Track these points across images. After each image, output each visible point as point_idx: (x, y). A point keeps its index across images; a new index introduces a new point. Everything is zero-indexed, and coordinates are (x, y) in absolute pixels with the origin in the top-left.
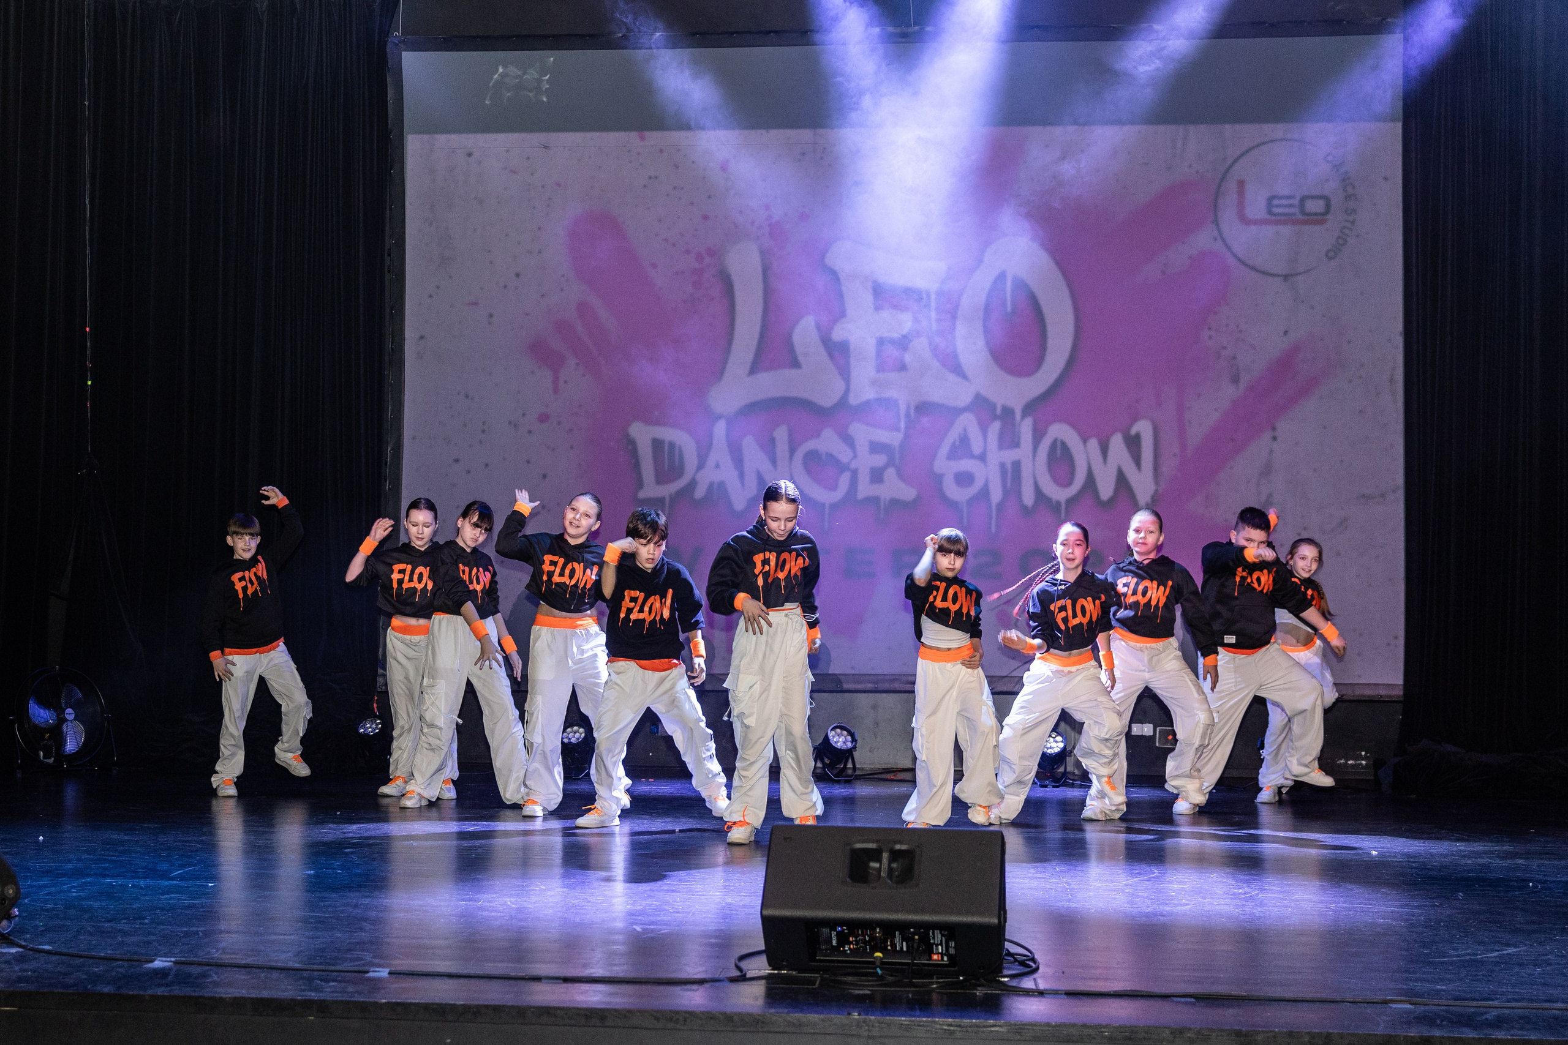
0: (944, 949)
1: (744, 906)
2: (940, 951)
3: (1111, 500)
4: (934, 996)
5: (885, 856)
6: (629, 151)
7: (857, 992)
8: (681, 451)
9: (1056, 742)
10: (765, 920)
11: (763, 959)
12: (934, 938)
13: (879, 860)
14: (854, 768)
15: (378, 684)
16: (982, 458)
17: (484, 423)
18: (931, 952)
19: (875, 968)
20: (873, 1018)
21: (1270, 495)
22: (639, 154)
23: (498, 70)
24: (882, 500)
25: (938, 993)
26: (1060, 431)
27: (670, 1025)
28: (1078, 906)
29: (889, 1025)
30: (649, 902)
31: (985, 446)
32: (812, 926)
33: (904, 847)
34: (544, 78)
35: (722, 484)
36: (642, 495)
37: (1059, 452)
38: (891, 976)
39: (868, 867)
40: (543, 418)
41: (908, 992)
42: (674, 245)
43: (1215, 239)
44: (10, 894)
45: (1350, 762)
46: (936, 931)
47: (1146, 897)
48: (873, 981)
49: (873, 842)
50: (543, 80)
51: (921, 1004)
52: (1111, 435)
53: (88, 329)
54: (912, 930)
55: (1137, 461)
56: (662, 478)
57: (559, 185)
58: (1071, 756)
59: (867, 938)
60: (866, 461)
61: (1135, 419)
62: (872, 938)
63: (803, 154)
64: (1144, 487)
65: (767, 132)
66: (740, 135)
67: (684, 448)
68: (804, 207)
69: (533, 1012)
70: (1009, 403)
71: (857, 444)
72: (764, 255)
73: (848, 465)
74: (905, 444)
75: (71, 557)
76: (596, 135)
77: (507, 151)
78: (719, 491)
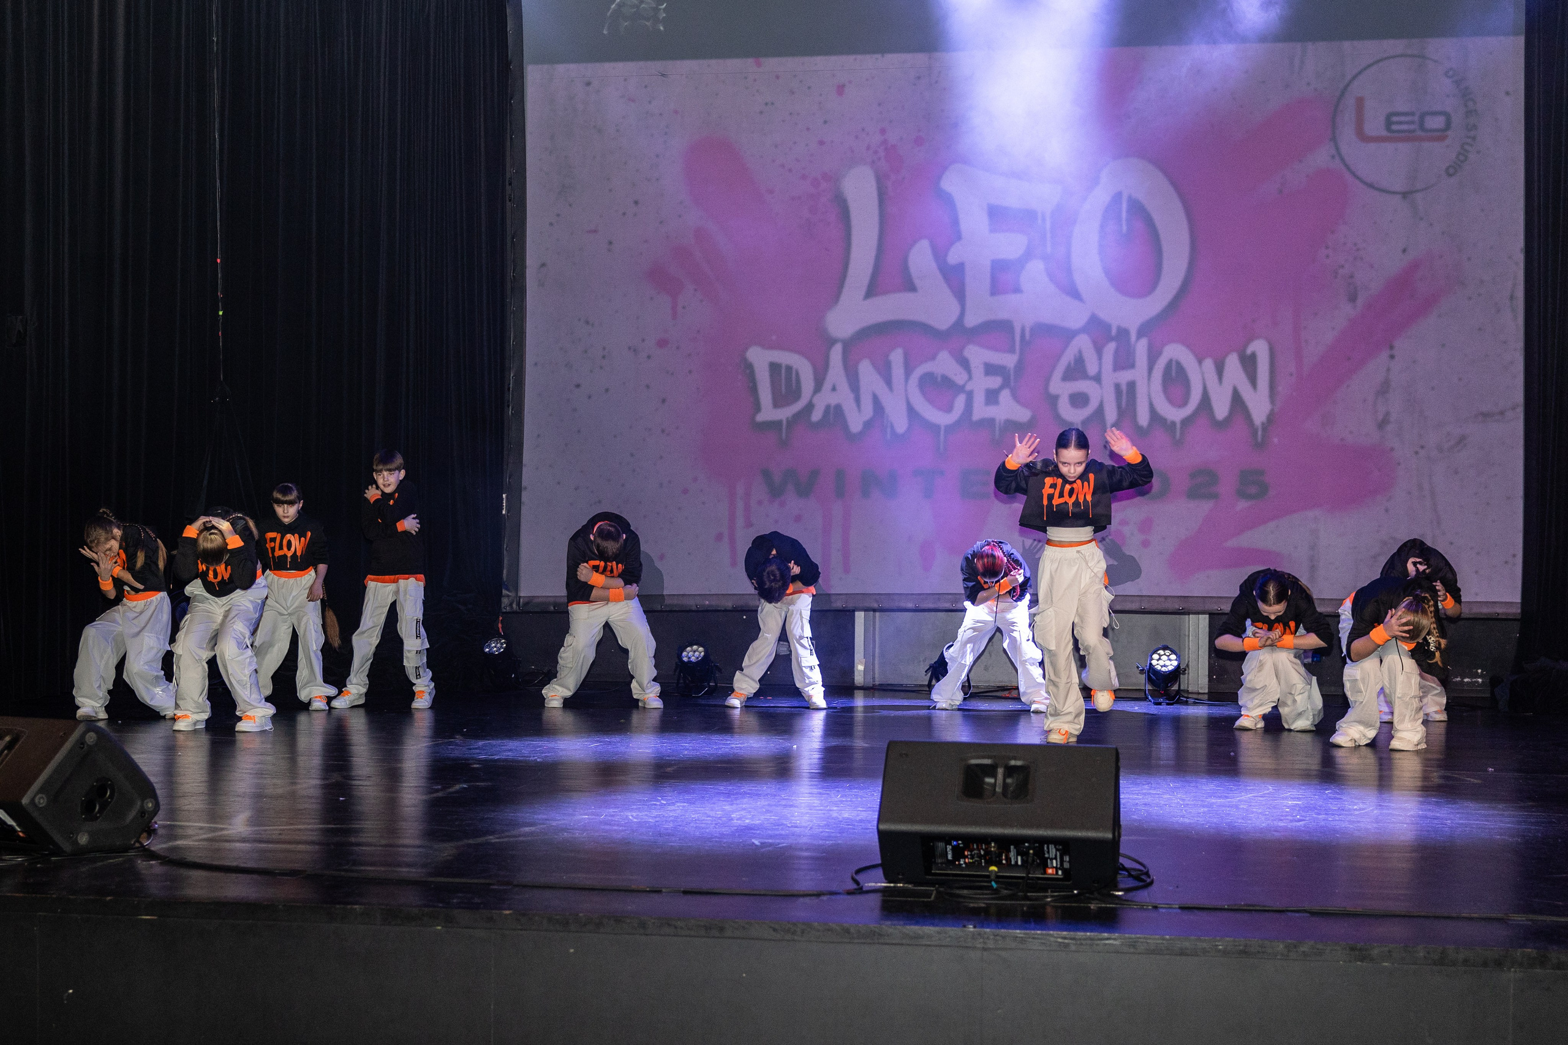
0: (1059, 863)
1: (861, 821)
2: (1055, 865)
3: (1228, 420)
4: (1049, 910)
5: (1000, 771)
6: (746, 78)
7: (972, 905)
8: (797, 374)
9: (1170, 660)
10: (882, 834)
11: (880, 872)
12: (1048, 852)
13: (994, 775)
15: (503, 606)
16: (1097, 379)
17: (604, 349)
18: (1045, 866)
19: (990, 882)
20: (988, 930)
21: (1388, 414)
22: (755, 80)
24: (997, 421)
25: (1054, 907)
26: (1175, 351)
27: (788, 937)
28: (1192, 821)
29: (1004, 937)
30: (768, 816)
31: (1100, 368)
32: (928, 841)
33: (1019, 763)
34: (660, 7)
35: (838, 408)
36: (760, 418)
37: (1174, 374)
38: (1006, 889)
39: (983, 782)
40: (662, 343)
41: (1023, 905)
43: (1333, 157)
44: (149, 808)
45: (1466, 680)
46: (1050, 846)
47: (1261, 813)
48: (986, 894)
49: (988, 758)
50: (660, 9)
51: (1035, 917)
52: (1226, 355)
53: (219, 261)
54: (1026, 844)
55: (1253, 380)
56: (779, 401)
57: (676, 112)
58: (1185, 674)
59: (982, 852)
60: (981, 384)
61: (1250, 340)
62: (987, 852)
63: (919, 78)
64: (1259, 406)
65: (883, 56)
66: (855, 59)
67: (800, 372)
68: (919, 131)
69: (654, 923)
70: (1124, 325)
71: (972, 365)
72: (880, 179)
73: (963, 386)
74: (1020, 366)
75: (205, 482)
76: (713, 62)
77: (625, 80)
78: (835, 414)
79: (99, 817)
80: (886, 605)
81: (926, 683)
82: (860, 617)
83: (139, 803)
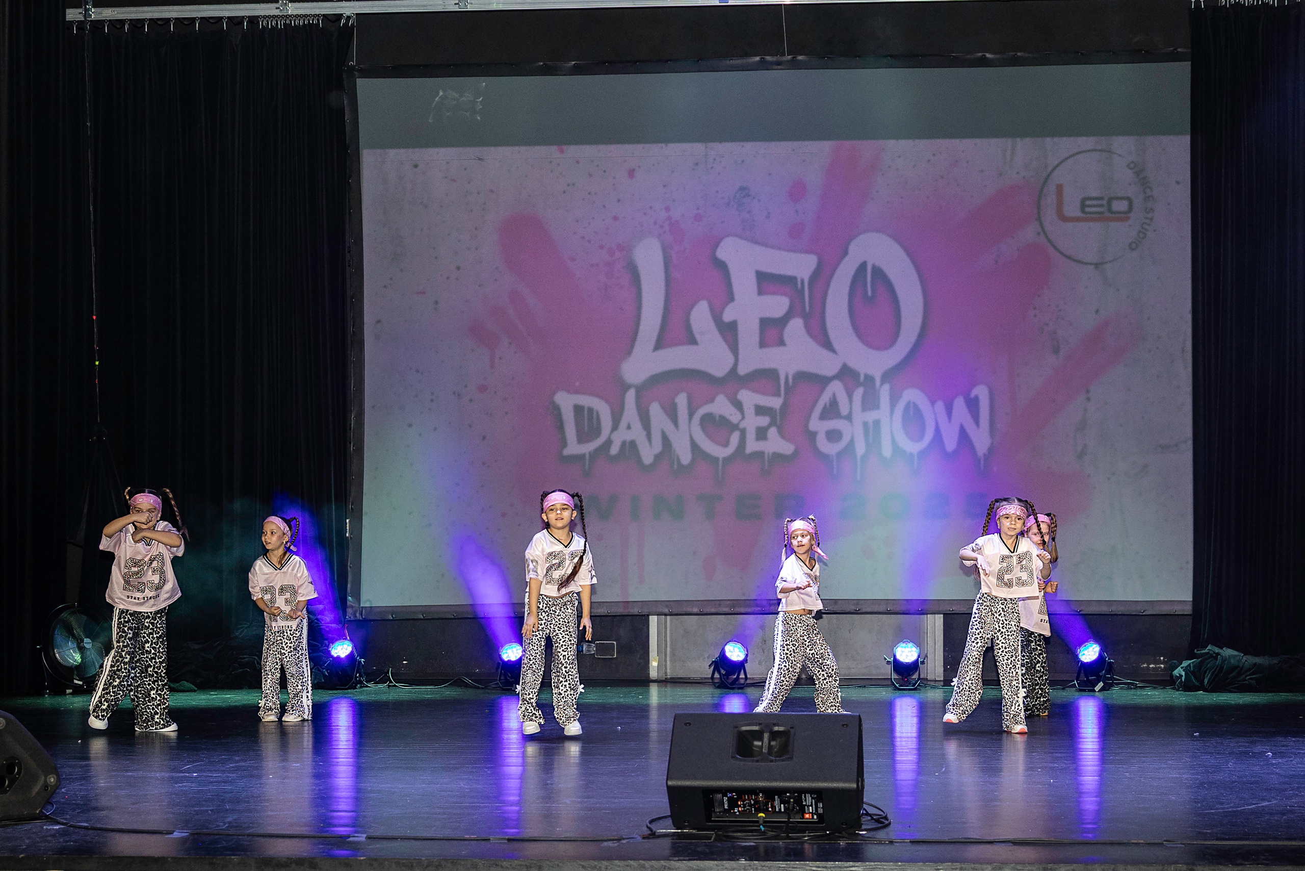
3: (956, 452)
4: (806, 846)
5: (766, 736)
6: (551, 162)
8: (598, 414)
9: (911, 652)
10: (670, 789)
11: (669, 822)
13: (761, 739)
14: (746, 678)
15: (348, 615)
16: (849, 418)
17: (431, 394)
18: (802, 811)
19: (759, 826)
21: (1085, 446)
22: (559, 164)
23: (438, 94)
24: (766, 454)
25: (810, 843)
26: (912, 395)
31: (851, 408)
32: (708, 792)
33: (781, 729)
34: (478, 100)
35: (633, 444)
36: (566, 452)
37: (912, 412)
39: (753, 745)
40: (482, 389)
42: (589, 241)
43: (1039, 234)
44: (51, 782)
45: (1151, 666)
48: (756, 836)
49: (756, 726)
50: (477, 102)
52: (955, 397)
53: (94, 317)
55: (976, 418)
56: (582, 438)
57: (492, 191)
58: (924, 664)
59: (752, 802)
60: (752, 422)
61: (974, 385)
62: (757, 802)
63: (697, 164)
64: (981, 441)
65: (666, 145)
66: (643, 148)
67: (600, 413)
68: (698, 209)
69: (484, 864)
70: (870, 372)
71: (745, 407)
72: (665, 250)
73: (738, 425)
74: (784, 406)
75: (85, 511)
76: (523, 148)
77: (448, 163)
78: (630, 448)
79: (9, 791)
80: (675, 611)
81: (710, 676)
82: (653, 620)
83: (43, 778)
